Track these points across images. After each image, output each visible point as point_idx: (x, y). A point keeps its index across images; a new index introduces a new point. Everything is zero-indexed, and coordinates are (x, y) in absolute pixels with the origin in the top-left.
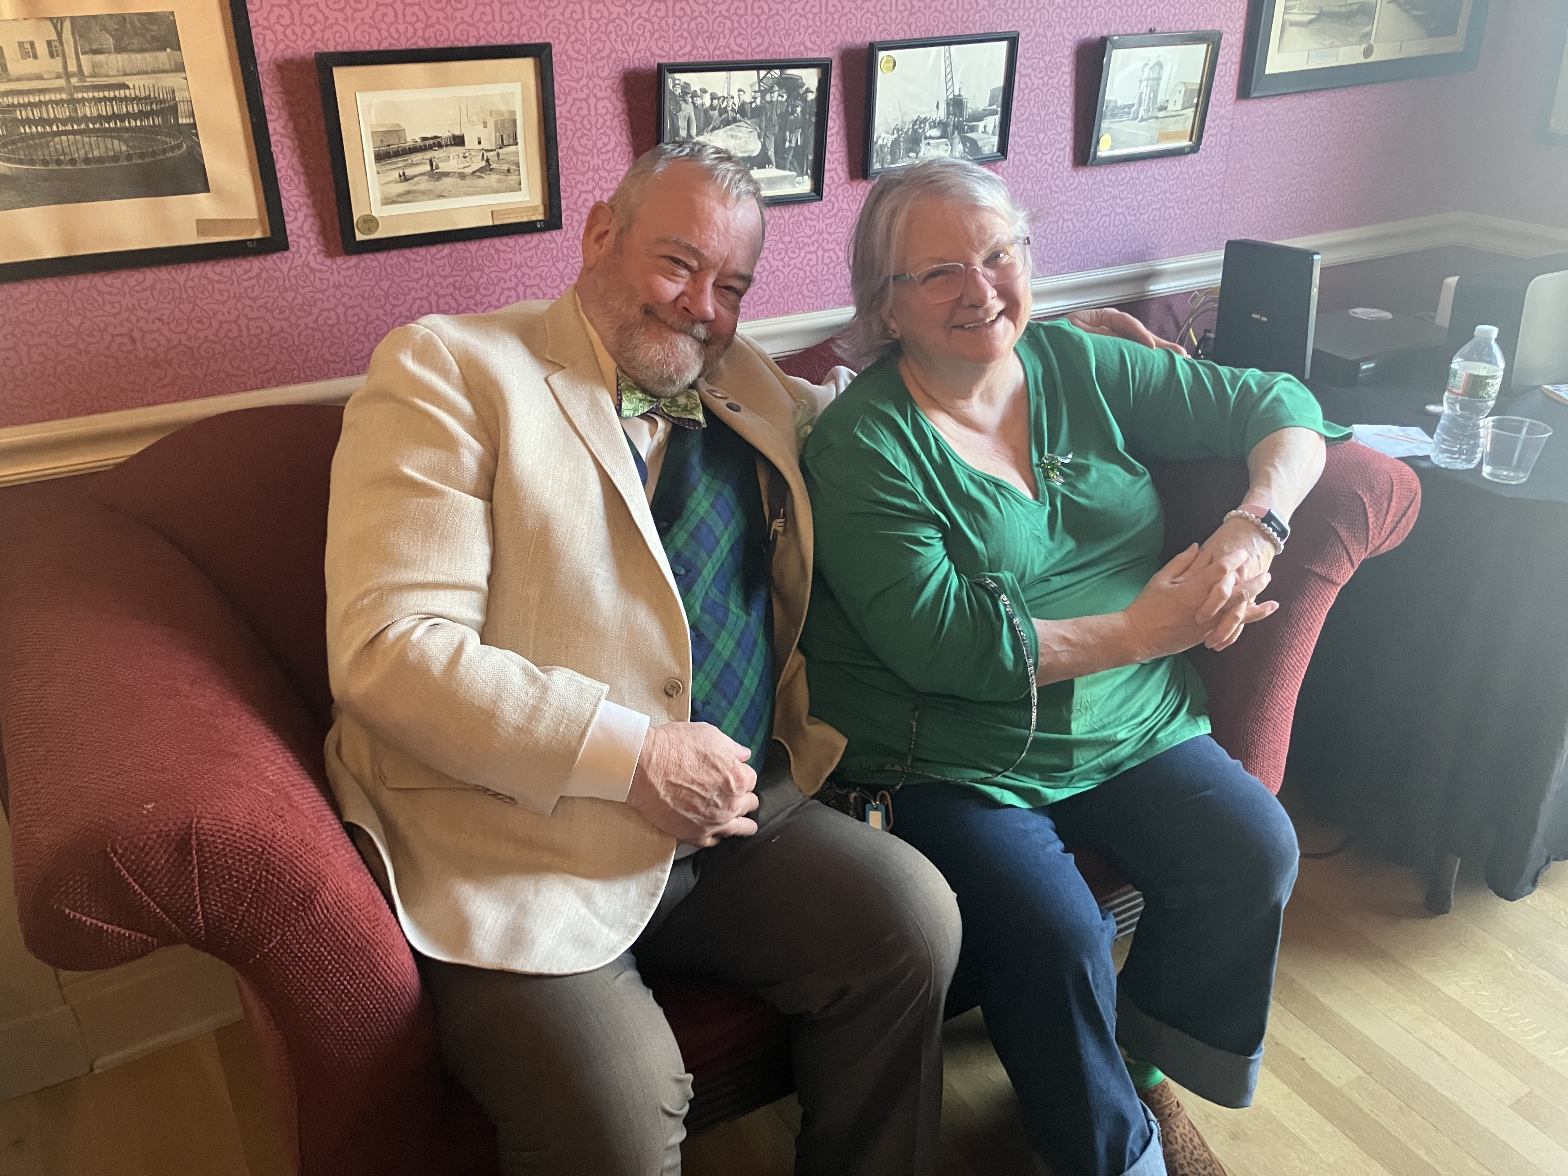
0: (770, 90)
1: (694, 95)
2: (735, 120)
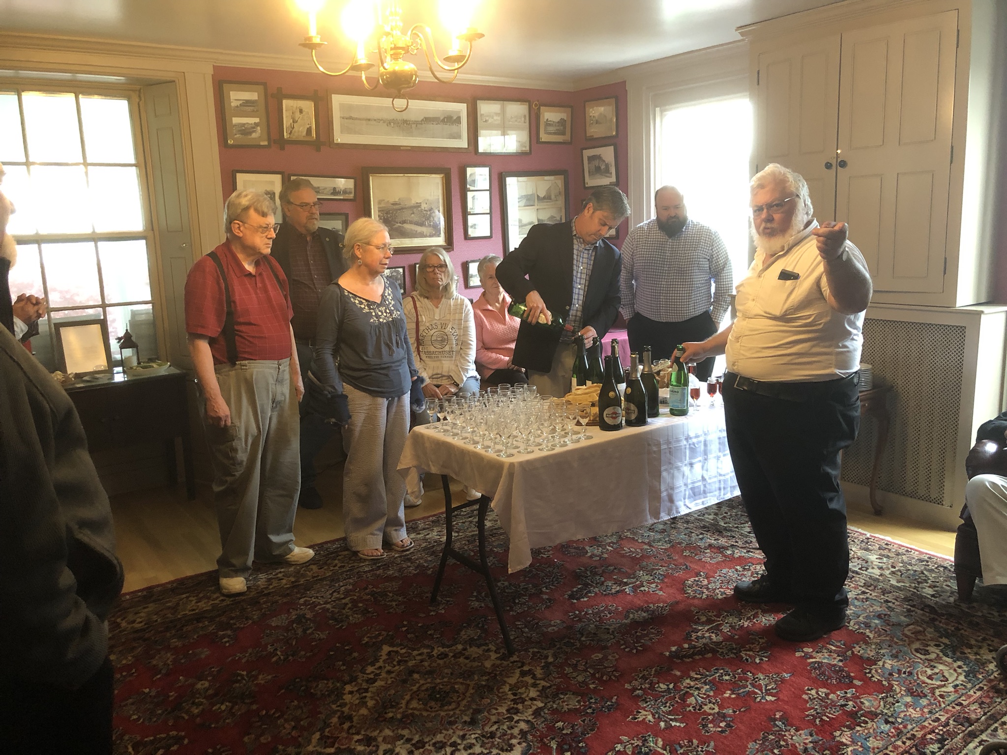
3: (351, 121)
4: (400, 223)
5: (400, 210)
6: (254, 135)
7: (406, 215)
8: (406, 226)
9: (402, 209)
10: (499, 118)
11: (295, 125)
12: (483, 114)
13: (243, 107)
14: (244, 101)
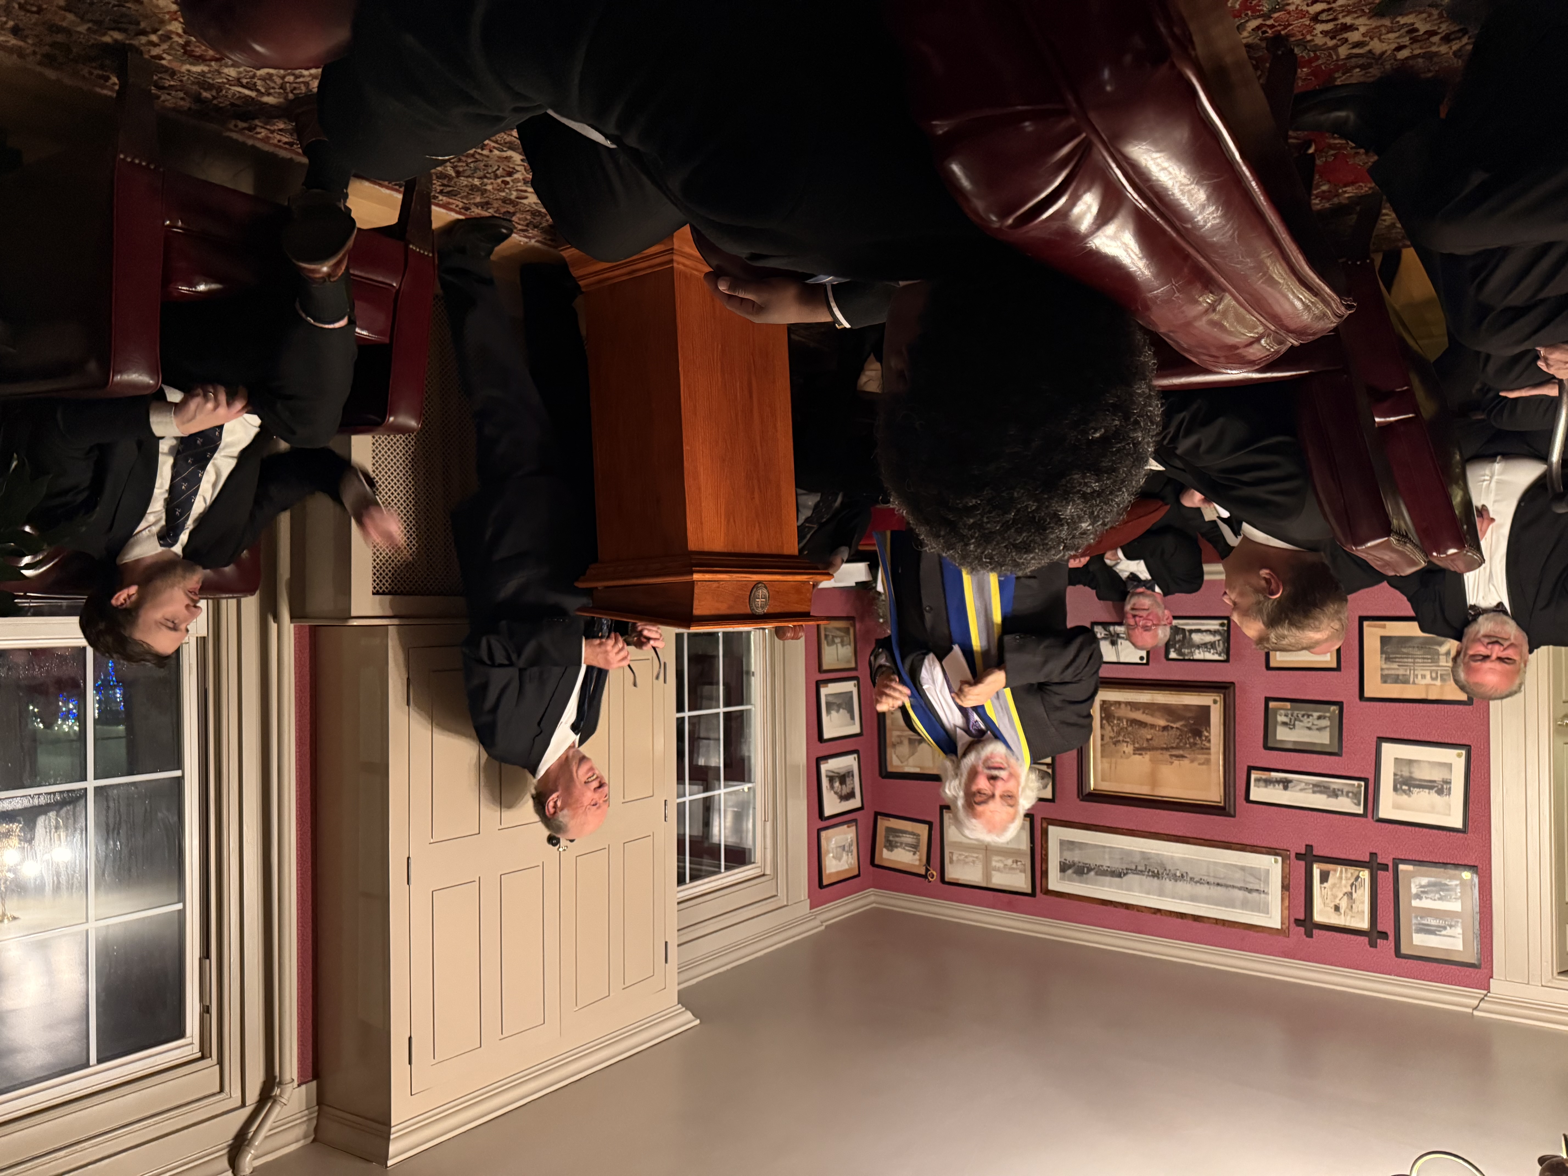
0: (1188, 653)
1: (1217, 653)
2: (1202, 644)
3: (1250, 886)
4: (1172, 728)
5: (1172, 748)
6: (1424, 881)
7: (1163, 739)
8: (1162, 723)
9: (1167, 749)
10: (994, 864)
11: (1349, 889)
12: (1021, 871)
13: (1443, 925)
14: (1438, 933)
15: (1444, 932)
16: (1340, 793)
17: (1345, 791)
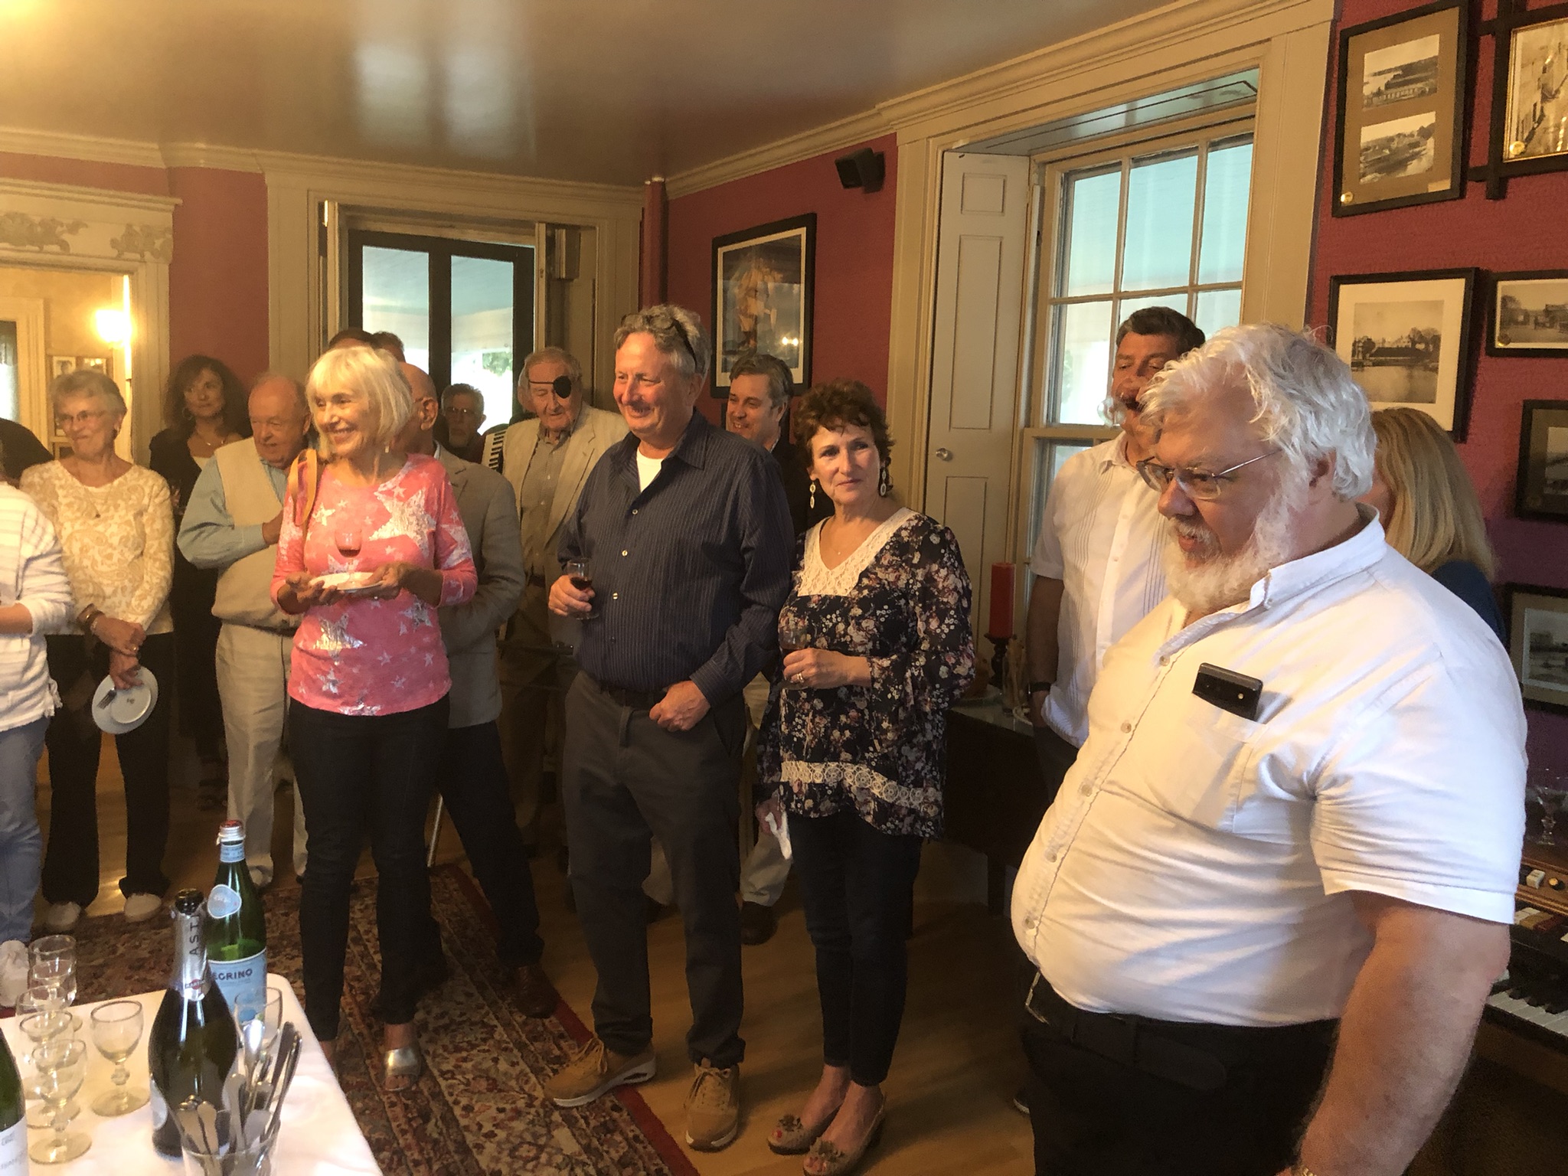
6: (1414, 168)
11: (1550, 109)
13: (1393, 91)
14: (1400, 72)
15: (1391, 76)
16: (1541, 319)
17: (1531, 326)
